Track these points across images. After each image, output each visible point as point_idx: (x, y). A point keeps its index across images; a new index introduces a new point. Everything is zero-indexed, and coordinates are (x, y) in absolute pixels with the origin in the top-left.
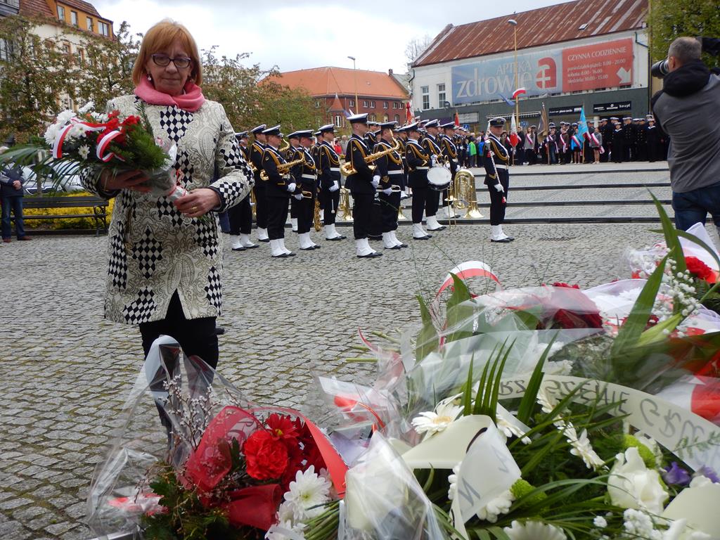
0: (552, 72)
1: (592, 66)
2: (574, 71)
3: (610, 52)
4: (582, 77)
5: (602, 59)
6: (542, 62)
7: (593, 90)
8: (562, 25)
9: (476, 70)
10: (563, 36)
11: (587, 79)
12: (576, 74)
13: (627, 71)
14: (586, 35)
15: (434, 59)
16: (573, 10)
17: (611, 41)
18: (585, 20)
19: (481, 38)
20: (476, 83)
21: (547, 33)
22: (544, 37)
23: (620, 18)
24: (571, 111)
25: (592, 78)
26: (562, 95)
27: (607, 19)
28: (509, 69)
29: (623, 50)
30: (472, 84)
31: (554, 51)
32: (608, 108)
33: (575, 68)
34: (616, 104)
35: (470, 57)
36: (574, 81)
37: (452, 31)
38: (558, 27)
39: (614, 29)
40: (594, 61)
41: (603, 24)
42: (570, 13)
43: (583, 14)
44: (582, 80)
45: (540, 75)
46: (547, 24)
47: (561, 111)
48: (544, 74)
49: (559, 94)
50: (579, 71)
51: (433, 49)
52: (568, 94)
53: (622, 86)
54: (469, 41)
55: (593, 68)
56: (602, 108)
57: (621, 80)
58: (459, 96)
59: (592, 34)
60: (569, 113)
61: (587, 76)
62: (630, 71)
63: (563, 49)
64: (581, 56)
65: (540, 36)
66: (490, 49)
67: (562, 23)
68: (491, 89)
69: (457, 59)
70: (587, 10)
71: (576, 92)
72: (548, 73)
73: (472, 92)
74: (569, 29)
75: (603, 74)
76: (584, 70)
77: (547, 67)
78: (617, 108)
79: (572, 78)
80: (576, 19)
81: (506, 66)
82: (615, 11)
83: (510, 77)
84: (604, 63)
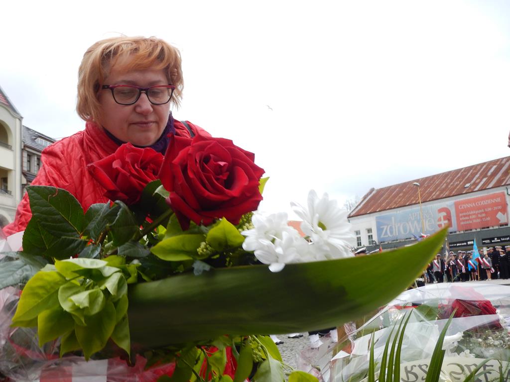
0: (448, 218)
1: (477, 212)
2: (464, 216)
3: (489, 202)
4: (471, 220)
5: (484, 207)
6: (441, 211)
7: (480, 228)
8: (451, 185)
9: (393, 218)
11: (474, 221)
12: (468, 218)
13: (504, 214)
14: (470, 191)
15: (363, 212)
16: (459, 175)
17: (489, 194)
18: (469, 181)
19: (395, 196)
20: (394, 227)
21: (442, 191)
22: (440, 194)
23: (494, 178)
24: (465, 244)
25: (478, 221)
26: (458, 233)
27: (484, 180)
28: (417, 216)
29: (499, 200)
30: (391, 228)
31: (449, 203)
32: (493, 241)
33: (465, 214)
34: (498, 238)
35: (388, 209)
36: (465, 223)
37: (374, 192)
38: (449, 187)
39: (490, 186)
40: (479, 208)
41: (482, 183)
42: (458, 176)
43: (466, 177)
44: (471, 222)
45: (440, 220)
46: (441, 185)
47: (458, 245)
48: (442, 219)
49: (455, 232)
50: (469, 216)
51: (361, 205)
52: (462, 232)
53: (501, 225)
54: (387, 198)
55: (478, 213)
56: (488, 241)
57: (500, 221)
58: (382, 236)
59: (475, 190)
60: (464, 245)
61: (474, 219)
62: (506, 215)
63: (454, 201)
64: (469, 206)
65: (438, 193)
66: (402, 203)
67: (452, 183)
68: (405, 231)
69: (380, 211)
70: (469, 174)
71: (468, 230)
72: (445, 218)
73: (391, 232)
74: (458, 187)
75: (485, 217)
76: (472, 215)
77: (444, 214)
78: (499, 240)
79: (464, 221)
80: (462, 180)
81: (414, 215)
82: (489, 174)
83: (418, 221)
84: (486, 210)
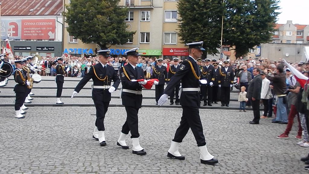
0: (16, 29)
1: (36, 29)
3: (45, 23)
4: (31, 33)
5: (41, 26)
6: (11, 24)
7: (36, 40)
8: (20, 8)
10: (22, 13)
11: (33, 34)
12: (28, 32)
14: (33, 14)
17: (45, 19)
18: (32, 7)
21: (14, 10)
22: (12, 12)
23: (49, 9)
24: (25, 48)
25: (36, 34)
26: (21, 41)
27: (43, 9)
29: (51, 23)
31: (17, 19)
32: (43, 49)
33: (28, 29)
34: (47, 48)
36: (27, 35)
39: (46, 14)
40: (37, 27)
41: (41, 10)
42: (25, 2)
43: (31, 4)
44: (31, 35)
45: (10, 30)
46: (13, 6)
47: (20, 48)
49: (19, 40)
50: (30, 30)
52: (24, 41)
53: (50, 40)
56: (40, 49)
57: (50, 37)
59: (36, 14)
60: (24, 50)
61: (33, 33)
62: (54, 33)
63: (22, 19)
64: (31, 24)
65: (10, 11)
70: (33, 3)
71: (28, 40)
72: (14, 29)
74: (25, 10)
75: (41, 33)
76: (32, 30)
79: (26, 33)
80: (28, 6)
82: (46, 5)
84: (42, 28)
